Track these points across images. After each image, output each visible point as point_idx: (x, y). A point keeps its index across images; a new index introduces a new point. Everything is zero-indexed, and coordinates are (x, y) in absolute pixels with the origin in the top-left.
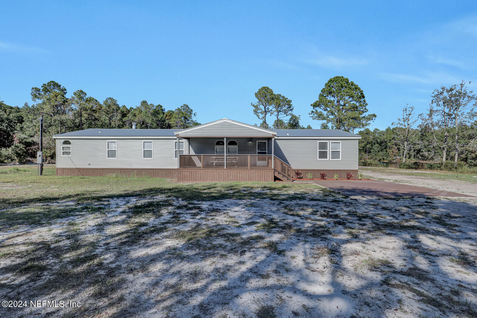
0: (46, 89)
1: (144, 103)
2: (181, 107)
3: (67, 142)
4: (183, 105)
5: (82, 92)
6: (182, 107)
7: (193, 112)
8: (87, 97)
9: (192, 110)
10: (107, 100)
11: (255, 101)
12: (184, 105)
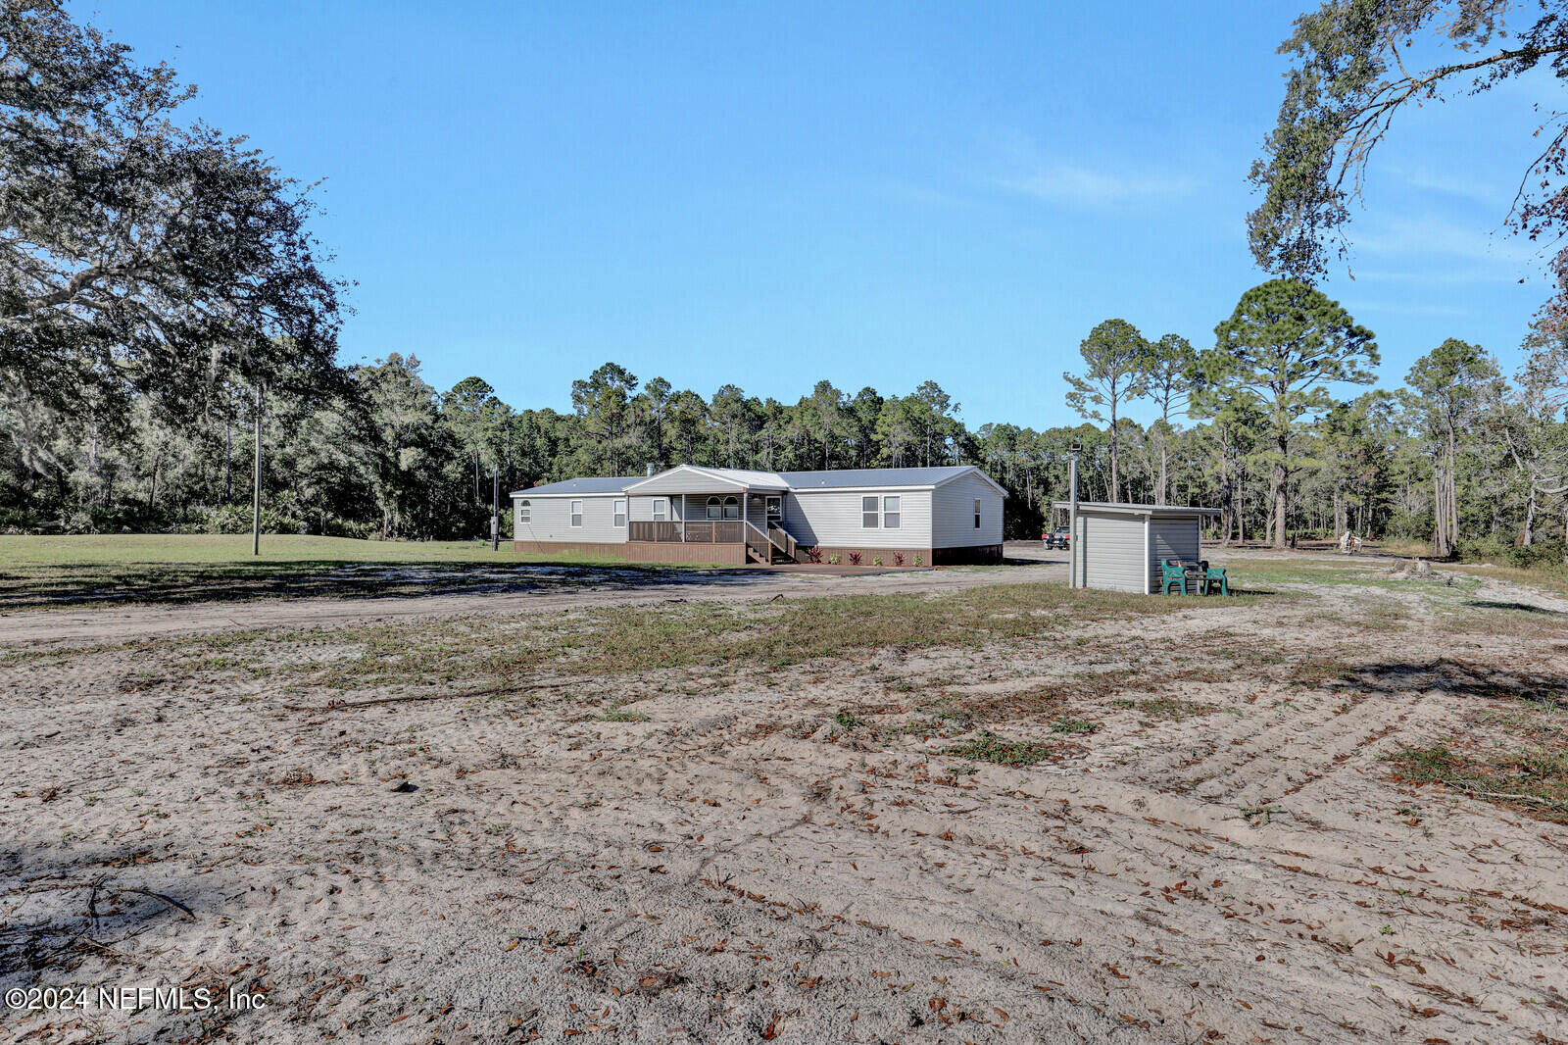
0: (597, 383)
1: (824, 387)
2: (920, 388)
3: (526, 503)
4: (923, 385)
5: (661, 381)
6: (922, 388)
7: (952, 402)
8: (671, 391)
9: (947, 397)
10: (721, 392)
11: (1081, 368)
12: (926, 382)
